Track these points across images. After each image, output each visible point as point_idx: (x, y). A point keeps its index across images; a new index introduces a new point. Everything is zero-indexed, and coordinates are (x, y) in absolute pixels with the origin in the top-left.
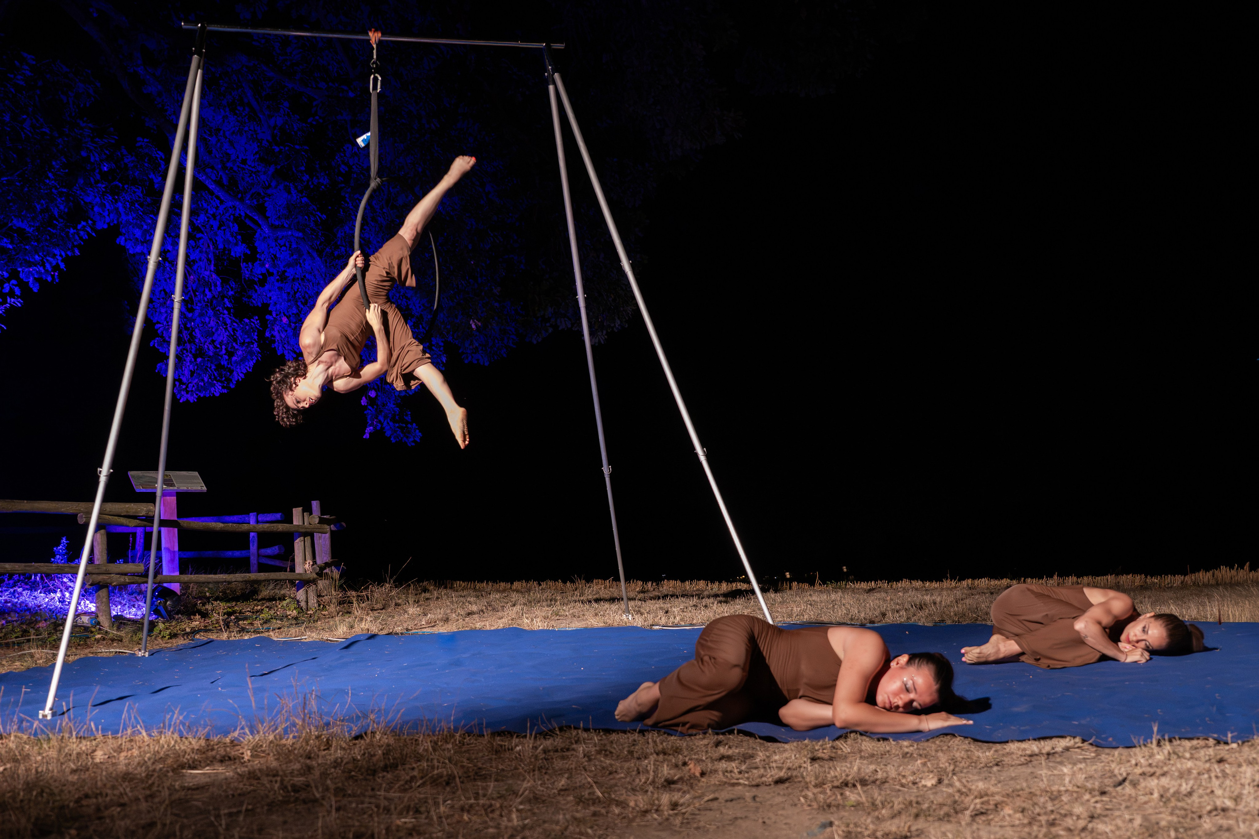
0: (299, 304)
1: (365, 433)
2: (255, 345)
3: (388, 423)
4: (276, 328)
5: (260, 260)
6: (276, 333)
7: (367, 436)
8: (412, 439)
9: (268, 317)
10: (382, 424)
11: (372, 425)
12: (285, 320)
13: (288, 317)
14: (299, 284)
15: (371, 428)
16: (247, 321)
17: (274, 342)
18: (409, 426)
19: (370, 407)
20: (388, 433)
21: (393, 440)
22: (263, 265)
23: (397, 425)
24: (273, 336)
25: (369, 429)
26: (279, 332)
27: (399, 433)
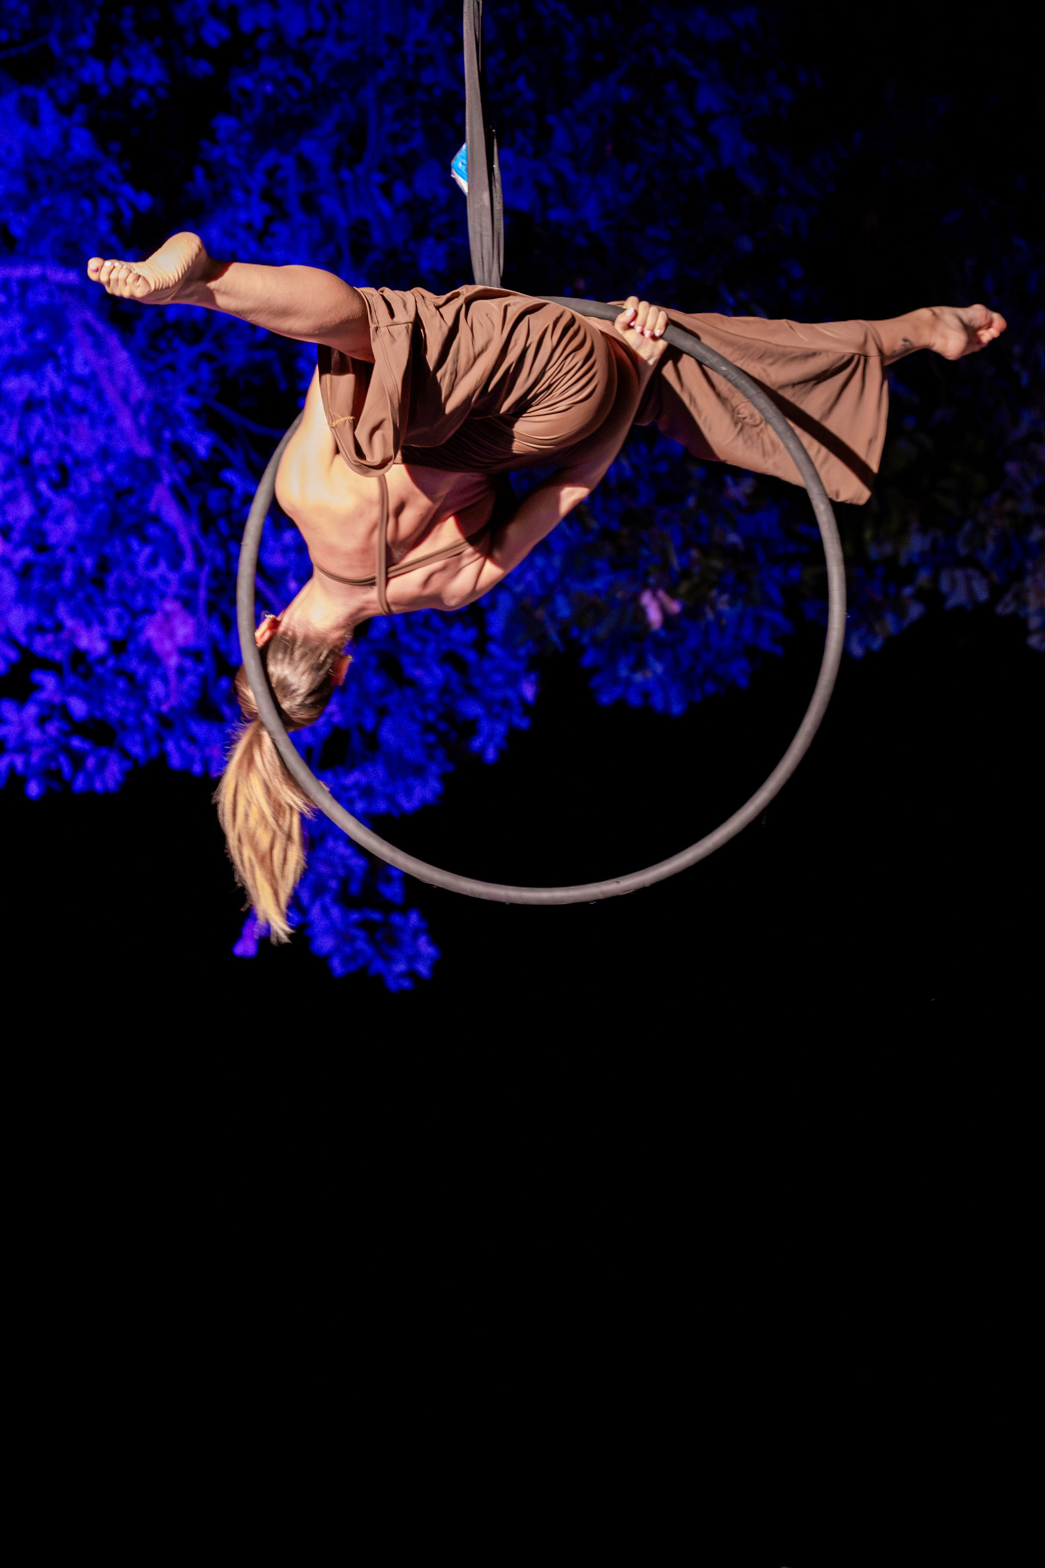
0: (43, 486)
1: (237, 936)
3: (325, 911)
7: (246, 947)
8: (401, 967)
10: (303, 911)
14: (47, 420)
18: (397, 919)
20: (324, 944)
21: (338, 967)
23: (355, 917)
27: (361, 945)
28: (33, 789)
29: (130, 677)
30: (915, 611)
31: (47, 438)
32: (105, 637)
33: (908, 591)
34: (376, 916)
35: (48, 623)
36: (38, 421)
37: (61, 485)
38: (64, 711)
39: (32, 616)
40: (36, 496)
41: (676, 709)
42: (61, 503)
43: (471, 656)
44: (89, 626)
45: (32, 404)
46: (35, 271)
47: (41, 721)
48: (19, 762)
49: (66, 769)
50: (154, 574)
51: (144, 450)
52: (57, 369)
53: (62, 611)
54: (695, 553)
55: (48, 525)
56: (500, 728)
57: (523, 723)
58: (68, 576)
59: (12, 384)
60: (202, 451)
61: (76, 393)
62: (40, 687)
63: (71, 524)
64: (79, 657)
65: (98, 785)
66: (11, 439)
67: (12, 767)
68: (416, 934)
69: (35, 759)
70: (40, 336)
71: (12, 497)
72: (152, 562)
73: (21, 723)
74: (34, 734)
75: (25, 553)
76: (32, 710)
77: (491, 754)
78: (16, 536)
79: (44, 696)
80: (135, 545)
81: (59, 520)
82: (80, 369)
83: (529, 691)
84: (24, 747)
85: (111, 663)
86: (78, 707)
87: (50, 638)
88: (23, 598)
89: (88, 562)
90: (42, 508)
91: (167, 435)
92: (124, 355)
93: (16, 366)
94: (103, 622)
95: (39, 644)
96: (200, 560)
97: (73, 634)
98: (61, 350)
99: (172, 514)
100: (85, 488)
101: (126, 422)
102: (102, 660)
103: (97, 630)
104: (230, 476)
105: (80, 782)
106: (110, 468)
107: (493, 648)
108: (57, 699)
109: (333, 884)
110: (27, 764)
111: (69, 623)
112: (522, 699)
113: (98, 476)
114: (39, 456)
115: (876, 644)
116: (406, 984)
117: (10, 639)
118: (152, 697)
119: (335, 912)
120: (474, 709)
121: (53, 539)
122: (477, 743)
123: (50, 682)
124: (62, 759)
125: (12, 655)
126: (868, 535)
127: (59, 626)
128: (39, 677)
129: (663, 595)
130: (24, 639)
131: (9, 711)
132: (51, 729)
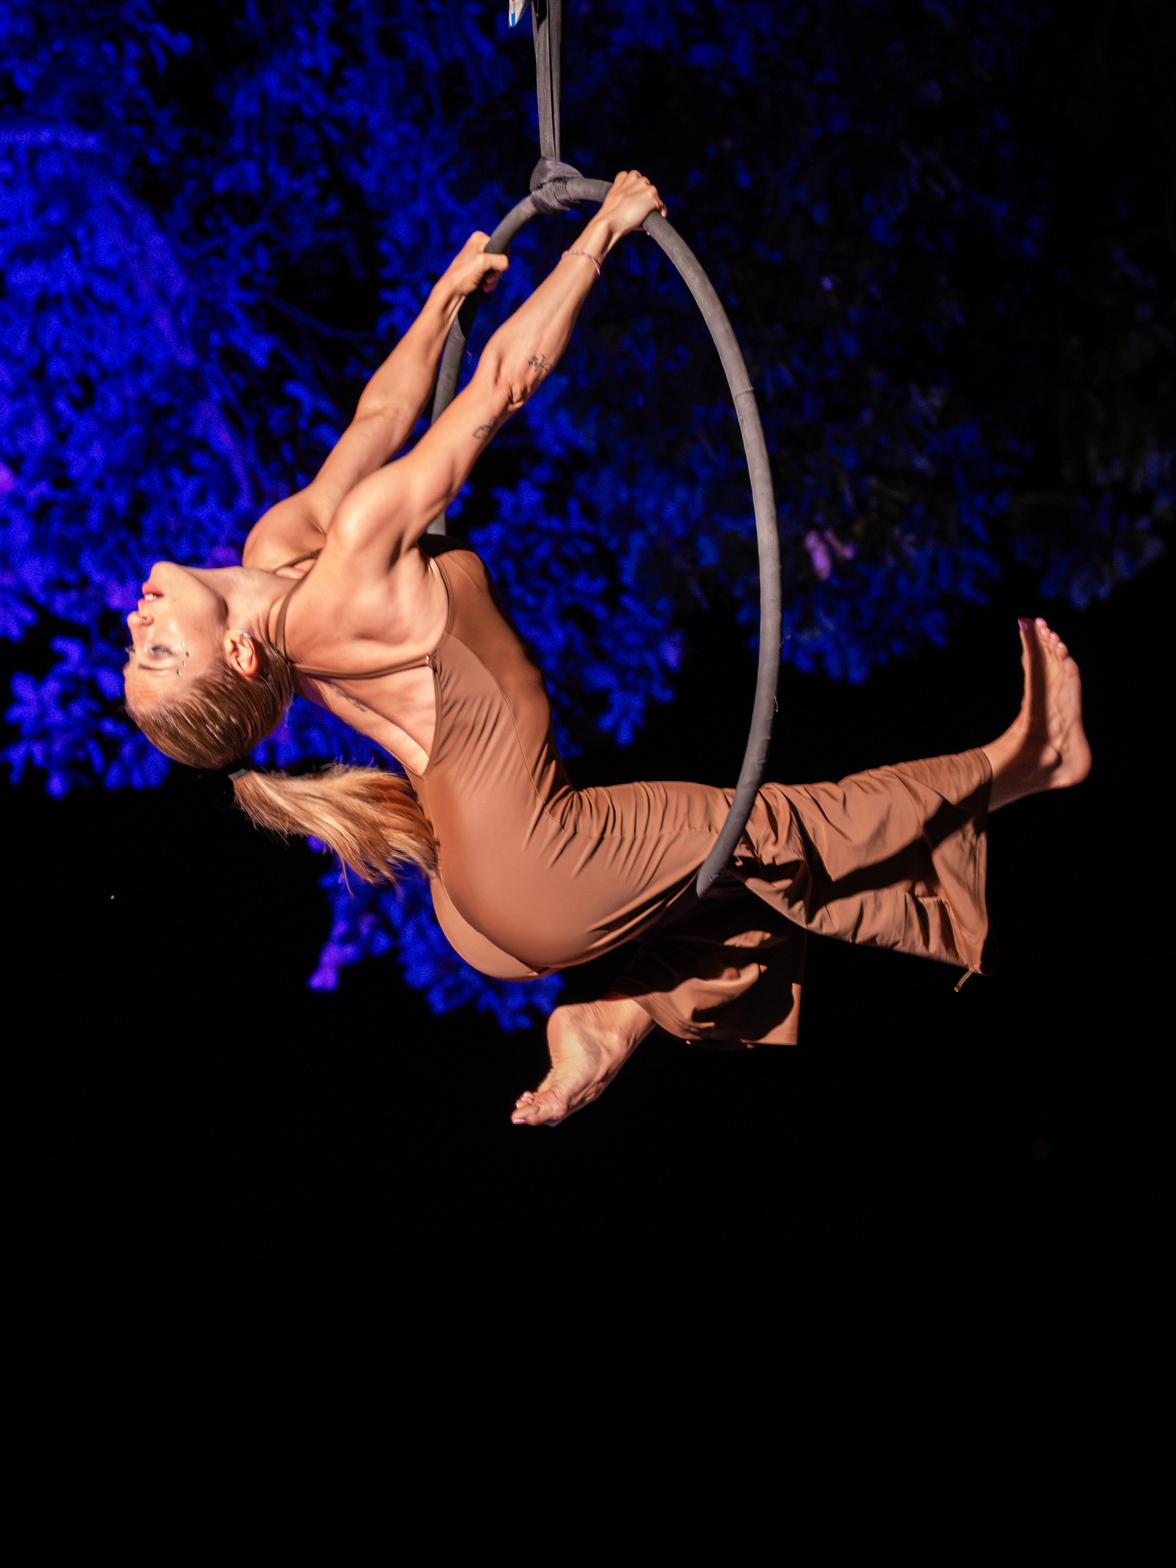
0: (61, 405)
1: (314, 966)
3: (421, 933)
7: (325, 978)
8: (516, 1001)
10: (394, 933)
13: (15, 464)
14: (65, 321)
15: (349, 950)
20: (420, 973)
21: (438, 1001)
25: (334, 956)
28: (56, 785)
30: (1152, 549)
31: (66, 344)
33: (1143, 523)
35: (70, 577)
36: (55, 322)
37: (84, 403)
38: (93, 688)
39: (51, 568)
40: (54, 417)
41: (857, 675)
42: (84, 425)
43: (600, 611)
44: (121, 580)
45: (46, 301)
46: (45, 135)
47: (64, 700)
48: (38, 751)
49: (98, 761)
50: (203, 514)
51: (187, 358)
52: (77, 257)
53: (87, 562)
54: (873, 482)
55: (69, 454)
56: (637, 703)
57: (667, 695)
58: (95, 517)
59: (19, 277)
60: (259, 358)
61: (101, 287)
62: (62, 657)
63: (97, 452)
64: (110, 619)
65: (137, 780)
66: (20, 347)
67: (29, 758)
69: (57, 748)
70: (54, 216)
71: (22, 420)
72: (200, 499)
73: (40, 701)
74: (57, 716)
75: (42, 488)
76: (52, 687)
77: (625, 736)
78: (29, 468)
79: (68, 668)
80: (177, 476)
81: (83, 447)
82: (105, 257)
83: (672, 656)
84: (44, 734)
86: (110, 682)
87: (73, 595)
88: (39, 545)
89: (120, 500)
90: (61, 432)
91: (215, 339)
92: (157, 240)
93: (26, 254)
95: (60, 604)
96: (258, 496)
97: (101, 589)
98: (80, 234)
99: (223, 439)
100: (114, 406)
101: (163, 323)
104: (295, 389)
105: (114, 776)
106: (146, 380)
107: (627, 601)
108: (83, 672)
110: (47, 754)
111: (98, 577)
112: (663, 665)
113: (130, 392)
114: (57, 367)
115: (1104, 592)
116: (524, 1021)
117: (25, 597)
120: (603, 679)
121: (75, 471)
122: (607, 722)
123: (73, 650)
124: (91, 746)
125: (28, 616)
126: (1093, 453)
127: (84, 581)
128: (60, 644)
129: (830, 535)
130: (42, 597)
131: (24, 689)
132: (77, 710)
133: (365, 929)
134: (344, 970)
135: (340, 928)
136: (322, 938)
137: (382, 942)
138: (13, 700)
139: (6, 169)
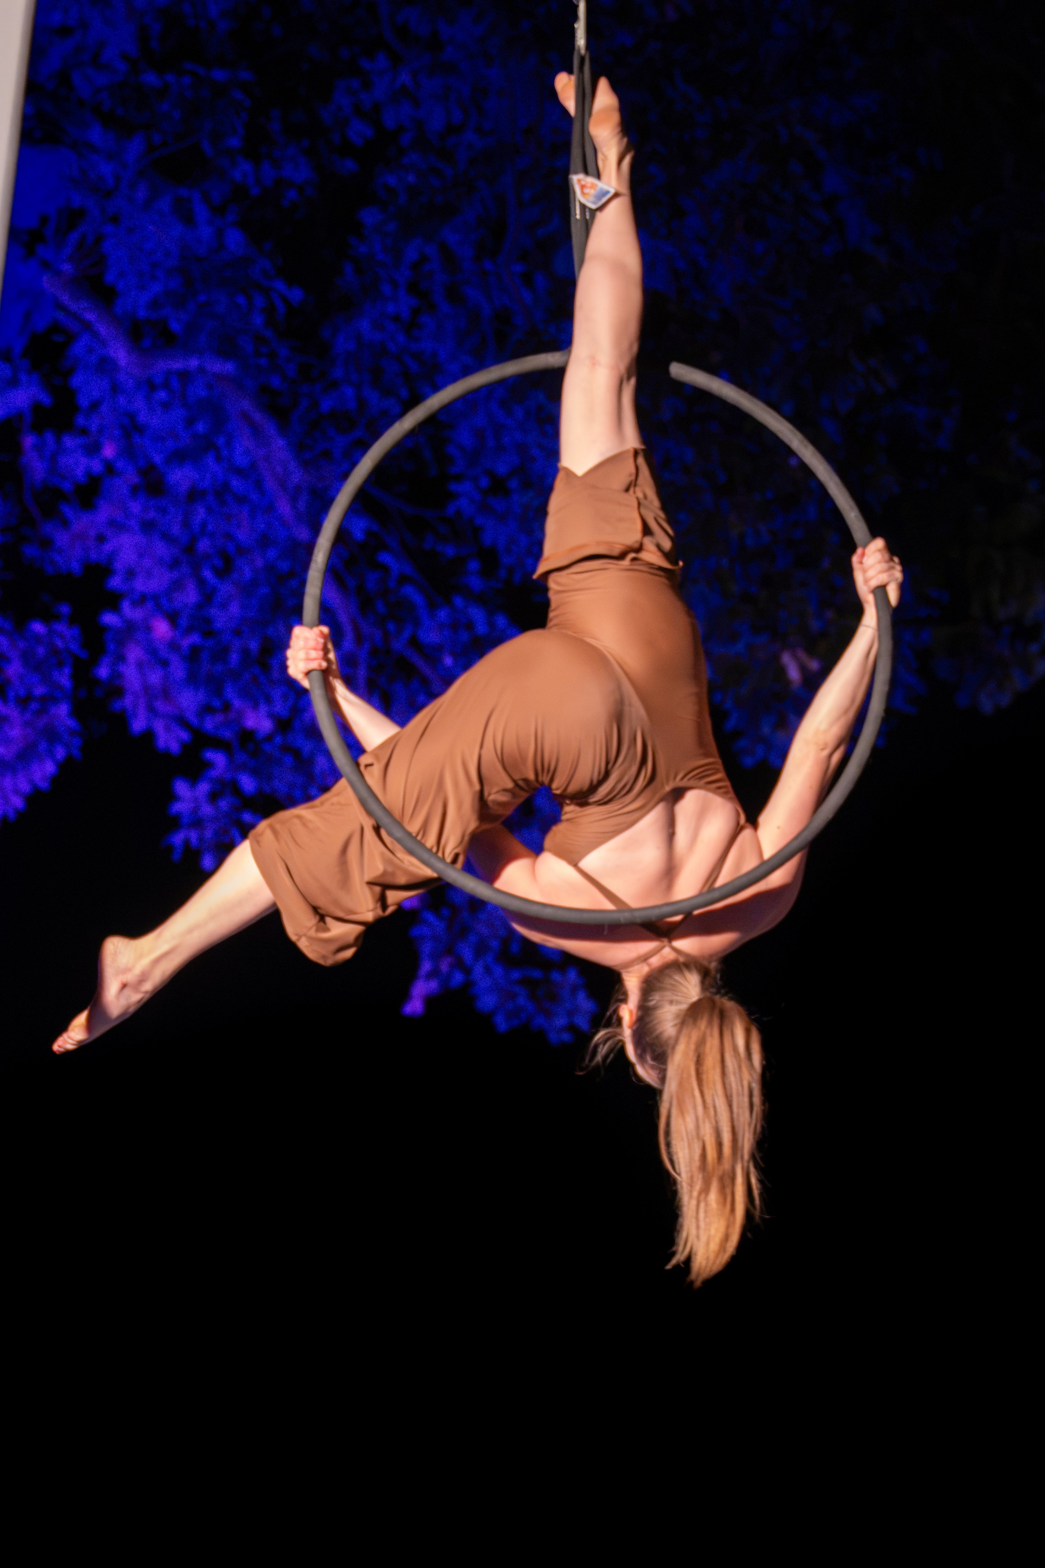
0: (207, 574)
1: (405, 996)
2: (63, 710)
3: (488, 970)
4: (134, 653)
5: (84, 432)
6: (130, 673)
7: (414, 1006)
8: (560, 1021)
9: (109, 619)
10: (467, 971)
11: (430, 975)
12: (162, 628)
13: (173, 618)
14: (209, 509)
16: (38, 627)
17: (119, 692)
18: (556, 976)
19: (431, 917)
20: (487, 1001)
21: (501, 1023)
22: (93, 449)
23: (516, 975)
24: (116, 675)
25: (421, 989)
26: (140, 666)
27: (522, 1001)
28: (208, 862)
29: (296, 753)
30: (1041, 667)
31: (210, 527)
32: (271, 715)
33: (1033, 648)
34: (536, 974)
35: (217, 703)
36: (201, 511)
37: (223, 573)
38: (235, 788)
39: (201, 696)
40: (201, 583)
42: (226, 589)
44: (255, 706)
45: (195, 495)
46: (194, 363)
47: (213, 797)
48: (193, 836)
51: (303, 535)
52: (218, 459)
53: (230, 692)
55: (213, 611)
58: (234, 657)
59: (175, 476)
60: (358, 535)
61: (236, 483)
62: (210, 765)
63: (234, 609)
64: (247, 736)
66: (176, 530)
67: (187, 843)
68: (574, 990)
69: (208, 834)
70: (200, 427)
71: (177, 585)
73: (194, 798)
74: (207, 810)
75: (194, 639)
76: (204, 788)
78: (184, 622)
79: (215, 773)
81: (224, 606)
82: (240, 460)
84: (197, 823)
85: (278, 739)
86: (248, 783)
87: (219, 718)
88: (193, 680)
89: (254, 646)
90: (208, 596)
92: (281, 443)
93: (178, 457)
94: (269, 700)
95: (209, 724)
96: (359, 638)
97: (241, 715)
98: (221, 441)
99: (331, 595)
100: (247, 573)
101: (285, 508)
102: (269, 738)
103: (263, 709)
104: (386, 558)
106: (272, 554)
108: (227, 776)
109: (495, 944)
110: (201, 839)
111: (237, 703)
113: (259, 563)
114: (204, 545)
115: (1004, 700)
116: (566, 1037)
117: (181, 721)
118: (317, 770)
119: (498, 971)
121: (219, 624)
123: (218, 759)
124: (235, 832)
125: (184, 735)
126: (994, 594)
127: (227, 707)
128: (210, 755)
129: (802, 654)
130: (194, 720)
131: (181, 788)
132: (224, 804)
133: (444, 967)
134: (430, 1001)
135: (426, 966)
136: (411, 976)
137: (458, 978)
138: (174, 797)
139: (162, 395)
